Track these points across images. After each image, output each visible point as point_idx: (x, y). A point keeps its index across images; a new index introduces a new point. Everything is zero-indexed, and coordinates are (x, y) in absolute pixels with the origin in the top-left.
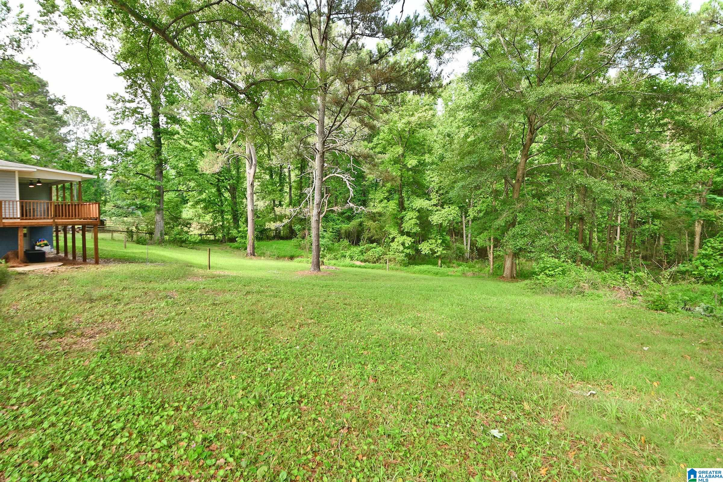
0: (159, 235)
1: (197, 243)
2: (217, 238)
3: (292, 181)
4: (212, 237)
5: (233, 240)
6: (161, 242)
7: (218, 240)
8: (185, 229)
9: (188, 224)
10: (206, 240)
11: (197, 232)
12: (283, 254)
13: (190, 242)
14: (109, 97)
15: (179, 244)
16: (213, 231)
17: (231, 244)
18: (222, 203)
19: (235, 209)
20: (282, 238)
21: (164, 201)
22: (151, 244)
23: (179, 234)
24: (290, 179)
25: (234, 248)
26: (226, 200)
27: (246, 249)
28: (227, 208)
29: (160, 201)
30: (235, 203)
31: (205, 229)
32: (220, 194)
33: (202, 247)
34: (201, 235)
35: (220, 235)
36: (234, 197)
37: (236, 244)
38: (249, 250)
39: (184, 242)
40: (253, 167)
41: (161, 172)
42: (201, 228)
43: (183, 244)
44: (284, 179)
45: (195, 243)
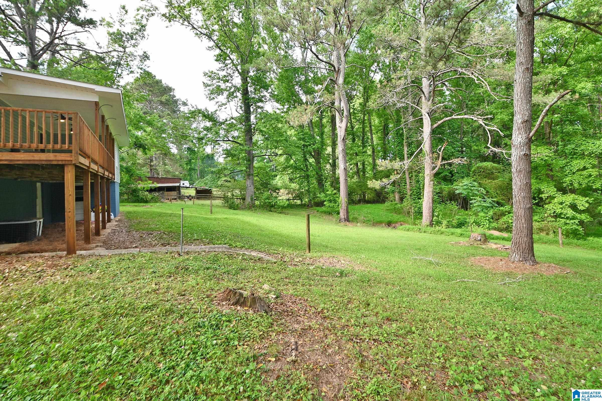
0: (250, 200)
1: (285, 208)
2: (303, 202)
3: (375, 143)
4: (299, 202)
5: (320, 204)
6: (252, 207)
7: (305, 205)
8: (275, 194)
9: (276, 189)
10: (293, 205)
11: (285, 197)
12: (377, 219)
13: (279, 207)
14: (205, 74)
15: (268, 208)
16: (299, 196)
17: (318, 208)
18: (307, 168)
19: (320, 173)
20: (368, 202)
21: (253, 167)
22: (243, 209)
23: (268, 198)
24: (372, 142)
25: (322, 212)
26: (311, 165)
27: (338, 213)
28: (312, 172)
29: (250, 166)
30: (320, 168)
31: (292, 195)
32: (306, 160)
33: (291, 211)
34: (289, 200)
35: (307, 200)
36: (318, 162)
37: (323, 209)
38: (342, 215)
39: (272, 206)
40: (344, 120)
41: (251, 139)
42: (288, 194)
43: (272, 209)
44: (367, 142)
45: (283, 207)
